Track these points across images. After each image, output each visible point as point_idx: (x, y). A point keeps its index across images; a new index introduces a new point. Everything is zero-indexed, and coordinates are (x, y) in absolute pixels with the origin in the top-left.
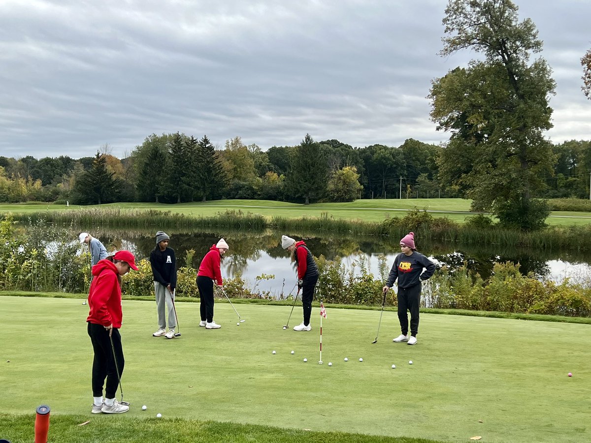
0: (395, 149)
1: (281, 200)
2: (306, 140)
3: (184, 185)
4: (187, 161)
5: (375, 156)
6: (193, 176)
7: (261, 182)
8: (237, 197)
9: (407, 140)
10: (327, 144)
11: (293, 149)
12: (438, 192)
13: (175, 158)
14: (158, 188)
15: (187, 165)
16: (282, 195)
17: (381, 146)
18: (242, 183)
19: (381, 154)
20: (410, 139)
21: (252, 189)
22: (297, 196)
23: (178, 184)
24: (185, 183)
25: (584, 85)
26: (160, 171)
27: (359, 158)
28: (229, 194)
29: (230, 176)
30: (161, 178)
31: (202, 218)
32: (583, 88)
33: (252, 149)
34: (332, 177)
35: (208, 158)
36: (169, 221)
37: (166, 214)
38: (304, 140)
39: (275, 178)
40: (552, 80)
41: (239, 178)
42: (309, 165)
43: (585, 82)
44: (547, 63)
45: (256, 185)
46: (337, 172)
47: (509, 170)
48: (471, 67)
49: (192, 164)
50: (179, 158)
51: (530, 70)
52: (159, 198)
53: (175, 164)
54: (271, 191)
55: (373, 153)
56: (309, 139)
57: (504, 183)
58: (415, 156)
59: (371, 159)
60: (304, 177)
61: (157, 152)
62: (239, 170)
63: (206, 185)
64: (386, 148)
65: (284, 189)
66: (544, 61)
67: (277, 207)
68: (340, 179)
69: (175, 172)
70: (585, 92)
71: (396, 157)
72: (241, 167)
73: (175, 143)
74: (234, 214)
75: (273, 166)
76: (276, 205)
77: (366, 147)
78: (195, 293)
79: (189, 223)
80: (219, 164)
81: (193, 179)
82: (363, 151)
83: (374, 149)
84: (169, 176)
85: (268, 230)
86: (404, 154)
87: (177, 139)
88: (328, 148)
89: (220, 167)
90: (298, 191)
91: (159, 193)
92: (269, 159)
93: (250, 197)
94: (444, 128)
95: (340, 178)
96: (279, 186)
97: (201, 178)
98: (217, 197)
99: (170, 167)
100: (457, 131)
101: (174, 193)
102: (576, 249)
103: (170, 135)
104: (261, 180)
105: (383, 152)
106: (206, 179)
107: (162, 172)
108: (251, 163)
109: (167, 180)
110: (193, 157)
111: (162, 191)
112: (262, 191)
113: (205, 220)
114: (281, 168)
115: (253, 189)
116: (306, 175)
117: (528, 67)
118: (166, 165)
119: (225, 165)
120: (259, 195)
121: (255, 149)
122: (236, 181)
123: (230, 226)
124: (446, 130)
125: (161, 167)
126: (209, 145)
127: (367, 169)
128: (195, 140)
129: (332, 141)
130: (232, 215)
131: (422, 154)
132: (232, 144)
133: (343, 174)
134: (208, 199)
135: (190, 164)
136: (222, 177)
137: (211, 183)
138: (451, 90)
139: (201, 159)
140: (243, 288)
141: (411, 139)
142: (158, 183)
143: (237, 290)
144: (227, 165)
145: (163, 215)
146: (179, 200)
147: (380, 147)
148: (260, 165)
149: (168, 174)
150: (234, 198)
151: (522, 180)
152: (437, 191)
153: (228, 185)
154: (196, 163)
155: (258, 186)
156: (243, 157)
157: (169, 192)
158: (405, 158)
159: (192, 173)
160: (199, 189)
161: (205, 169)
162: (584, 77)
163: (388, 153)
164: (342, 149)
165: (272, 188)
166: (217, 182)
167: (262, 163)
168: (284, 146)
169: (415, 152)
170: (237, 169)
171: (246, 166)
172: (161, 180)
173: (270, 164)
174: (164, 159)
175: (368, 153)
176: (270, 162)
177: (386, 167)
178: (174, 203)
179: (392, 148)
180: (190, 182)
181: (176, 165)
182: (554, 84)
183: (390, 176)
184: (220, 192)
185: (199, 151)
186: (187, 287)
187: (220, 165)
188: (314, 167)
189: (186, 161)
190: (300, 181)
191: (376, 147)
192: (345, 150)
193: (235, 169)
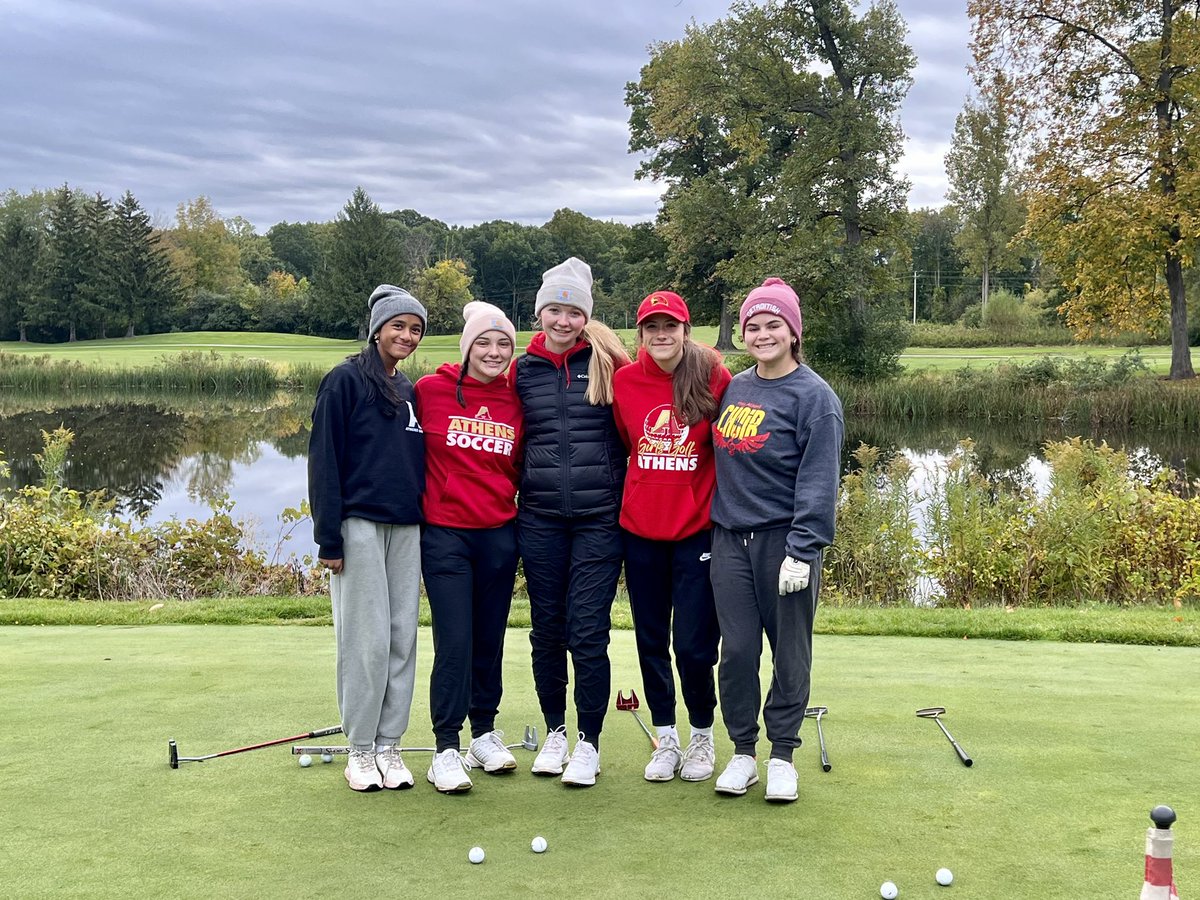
0: (537, 231)
1: (306, 332)
2: (356, 200)
3: (83, 300)
4: (89, 248)
5: (496, 243)
6: (103, 281)
7: (259, 294)
8: (205, 326)
9: (558, 211)
10: (395, 218)
11: (325, 229)
12: (623, 315)
13: (61, 242)
14: (23, 309)
15: (90, 256)
16: (306, 322)
17: (506, 223)
18: (216, 296)
19: (509, 239)
20: (563, 210)
21: (238, 309)
22: (338, 323)
23: (69, 299)
24: (84, 296)
25: (973, 64)
26: (27, 272)
27: (463, 248)
28: (188, 322)
29: (188, 281)
30: (29, 286)
31: (125, 371)
32: (971, 70)
33: (235, 226)
34: (413, 283)
35: (137, 240)
36: (45, 377)
37: (38, 362)
38: (352, 201)
39: (290, 287)
40: (906, 51)
41: (209, 286)
42: (364, 257)
43: (975, 55)
44: (897, 11)
45: (248, 302)
46: (425, 272)
47: (825, 248)
48: (736, 18)
49: (99, 254)
50: (70, 241)
51: (863, 25)
52: (26, 331)
53: (62, 255)
54: (281, 314)
55: (491, 238)
56: (362, 199)
57: (816, 274)
58: (575, 244)
59: (487, 249)
60: (355, 281)
61: (19, 229)
62: (207, 268)
63: (134, 299)
64: (516, 228)
65: (311, 307)
66: (891, 6)
67: (298, 347)
68: (431, 286)
69: (62, 274)
70: (975, 77)
71: (539, 246)
72: (212, 261)
73: (60, 207)
74: (199, 359)
75: (282, 264)
76: (293, 342)
77: (475, 226)
78: (75, 572)
79: (94, 383)
80: (162, 254)
81: (105, 287)
82: (472, 234)
83: (494, 230)
84: (48, 282)
85: (281, 394)
86: (554, 240)
87: (64, 201)
88: (397, 226)
89: (165, 260)
90: (341, 312)
91: (26, 319)
92: (273, 249)
93: (234, 327)
94: (651, 172)
95: (431, 284)
96: (299, 303)
97: (122, 285)
98: (161, 327)
99: (48, 261)
100: (678, 180)
101: (60, 319)
102: (983, 416)
103: (49, 194)
104: (257, 290)
105: (511, 236)
106: (133, 288)
107: (31, 274)
108: (233, 254)
109: (43, 290)
110: (101, 240)
111: (34, 315)
112: (260, 312)
113: (132, 376)
114: (298, 268)
115: (241, 309)
116: (359, 276)
117: (858, 20)
118: (40, 258)
119: (177, 257)
120: (256, 322)
121: (241, 228)
122: (203, 291)
123: (191, 386)
124: (656, 178)
125: (29, 262)
126: (138, 212)
127: (479, 271)
128: (105, 202)
129: (406, 212)
130: (196, 362)
131: (589, 239)
132: (191, 211)
133: (438, 276)
134: (138, 332)
135: (96, 254)
136: (169, 283)
137: (144, 297)
138: (695, 66)
139: (120, 244)
140: (239, 548)
141: (565, 210)
142: (24, 297)
143: (218, 556)
144: (181, 258)
145: (31, 365)
146: (72, 335)
147: (504, 225)
148: (254, 262)
149: (45, 277)
150: (198, 329)
151: (851, 269)
152: (621, 314)
153: (185, 300)
154: (111, 252)
155: (251, 302)
156: (216, 241)
157: (49, 316)
158: (556, 249)
159: (100, 273)
160: (118, 310)
161: (130, 265)
162: (974, 43)
163: (521, 239)
164: (428, 229)
165: (282, 307)
166: (157, 294)
167: (257, 256)
168: (304, 223)
169: (575, 235)
170: (203, 266)
171: (223, 259)
172: (31, 291)
173: (276, 259)
174: (37, 246)
175: (482, 238)
176: (275, 255)
177: (519, 264)
178: (62, 342)
179: (530, 229)
180: (96, 295)
181: (63, 258)
182: (911, 57)
183: (528, 285)
184: (166, 316)
185: (115, 225)
186: (46, 552)
187: (165, 256)
188: (375, 258)
189: (87, 249)
190: (346, 290)
191: (496, 226)
192: (435, 231)
193: (199, 266)
